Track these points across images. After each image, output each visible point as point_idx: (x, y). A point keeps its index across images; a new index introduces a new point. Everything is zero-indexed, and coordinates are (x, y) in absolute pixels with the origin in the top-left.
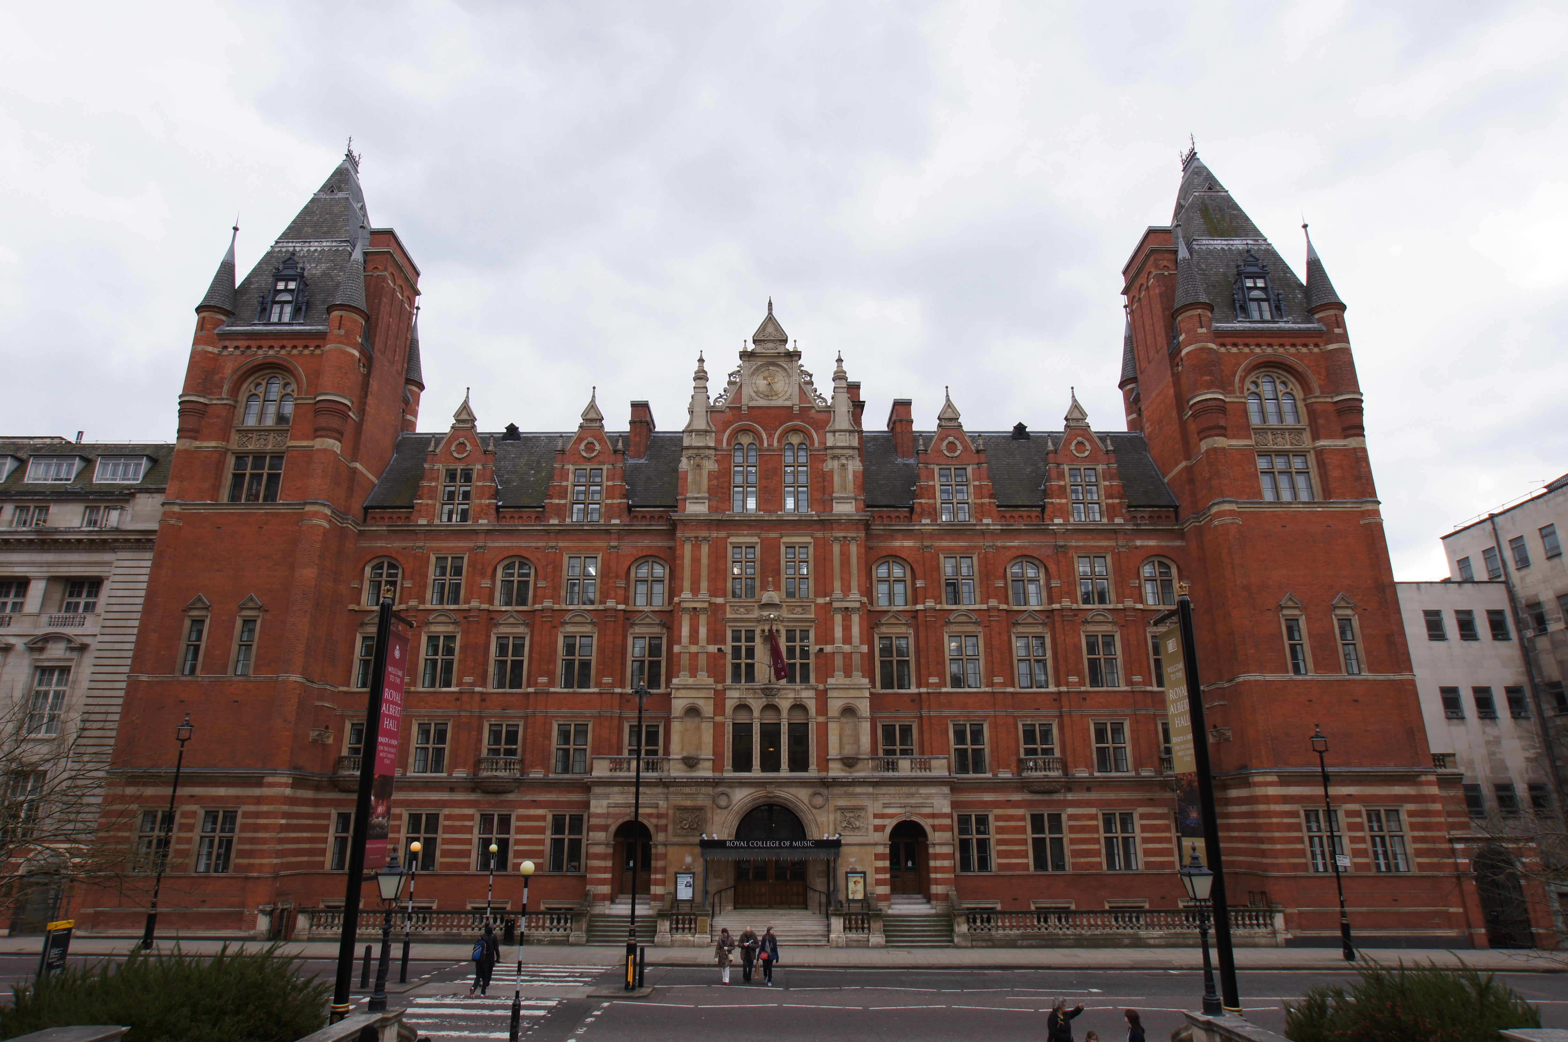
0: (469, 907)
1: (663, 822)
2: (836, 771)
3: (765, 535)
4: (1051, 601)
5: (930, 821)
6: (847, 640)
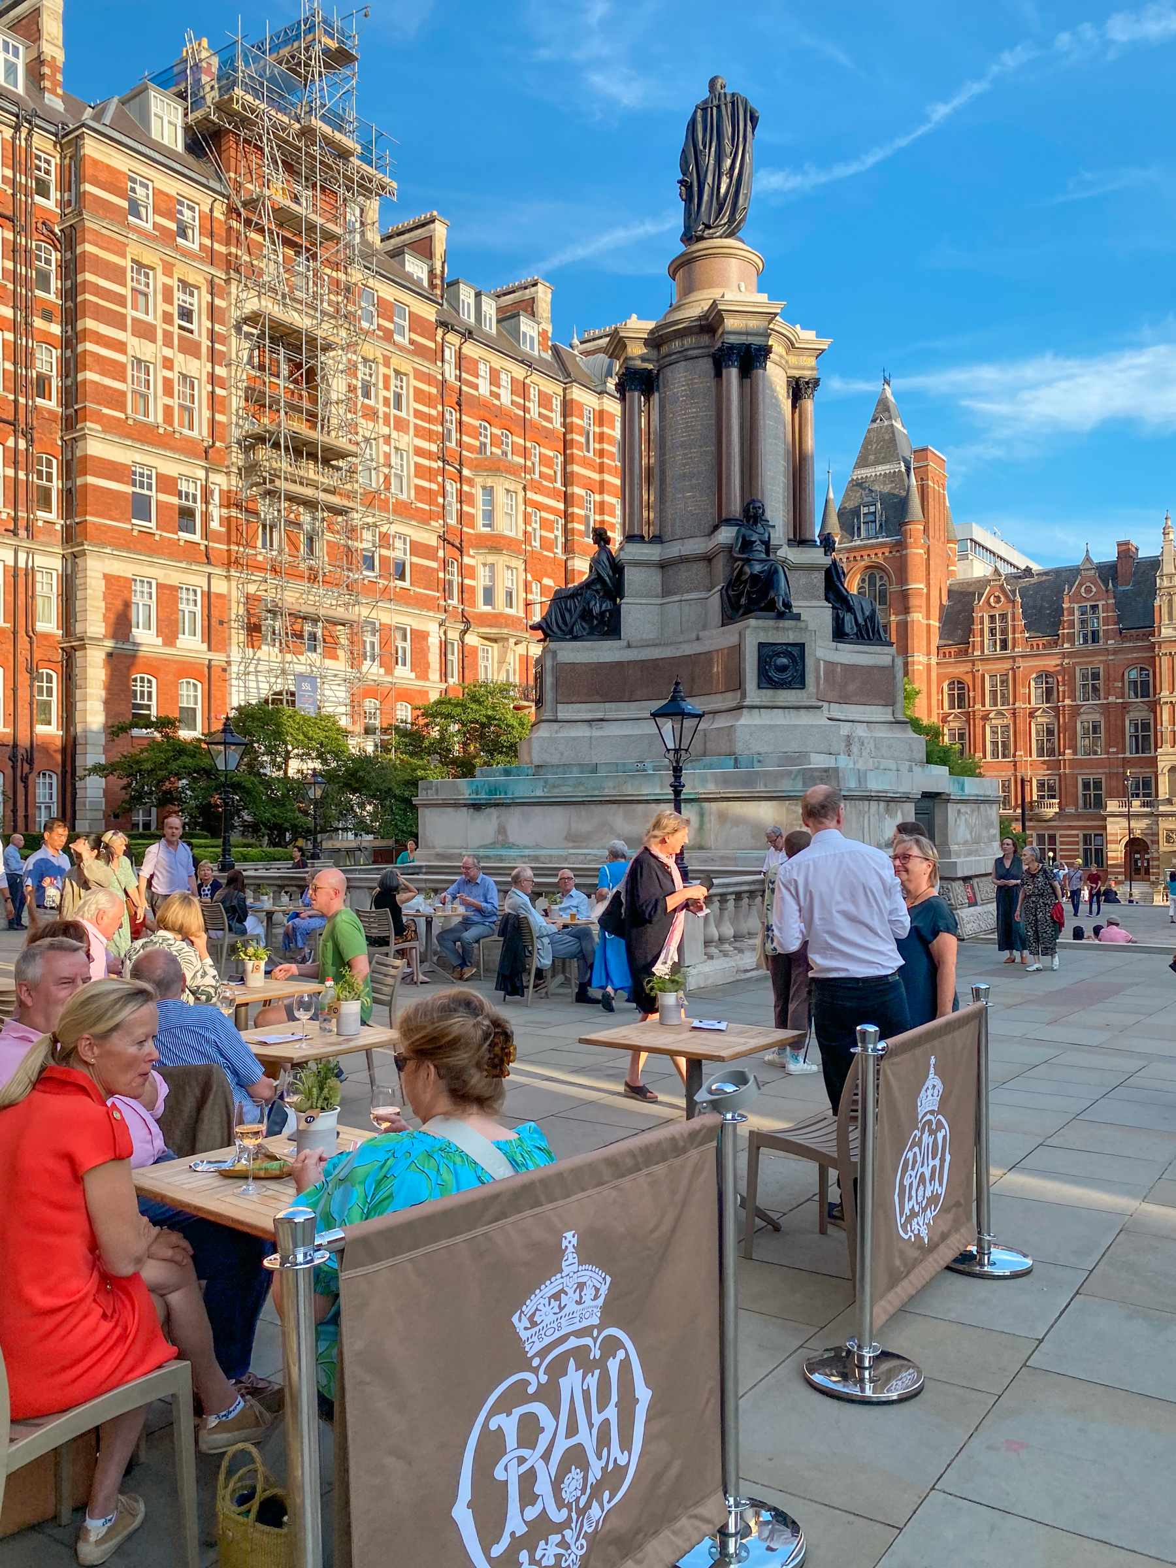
1: (1156, 838)
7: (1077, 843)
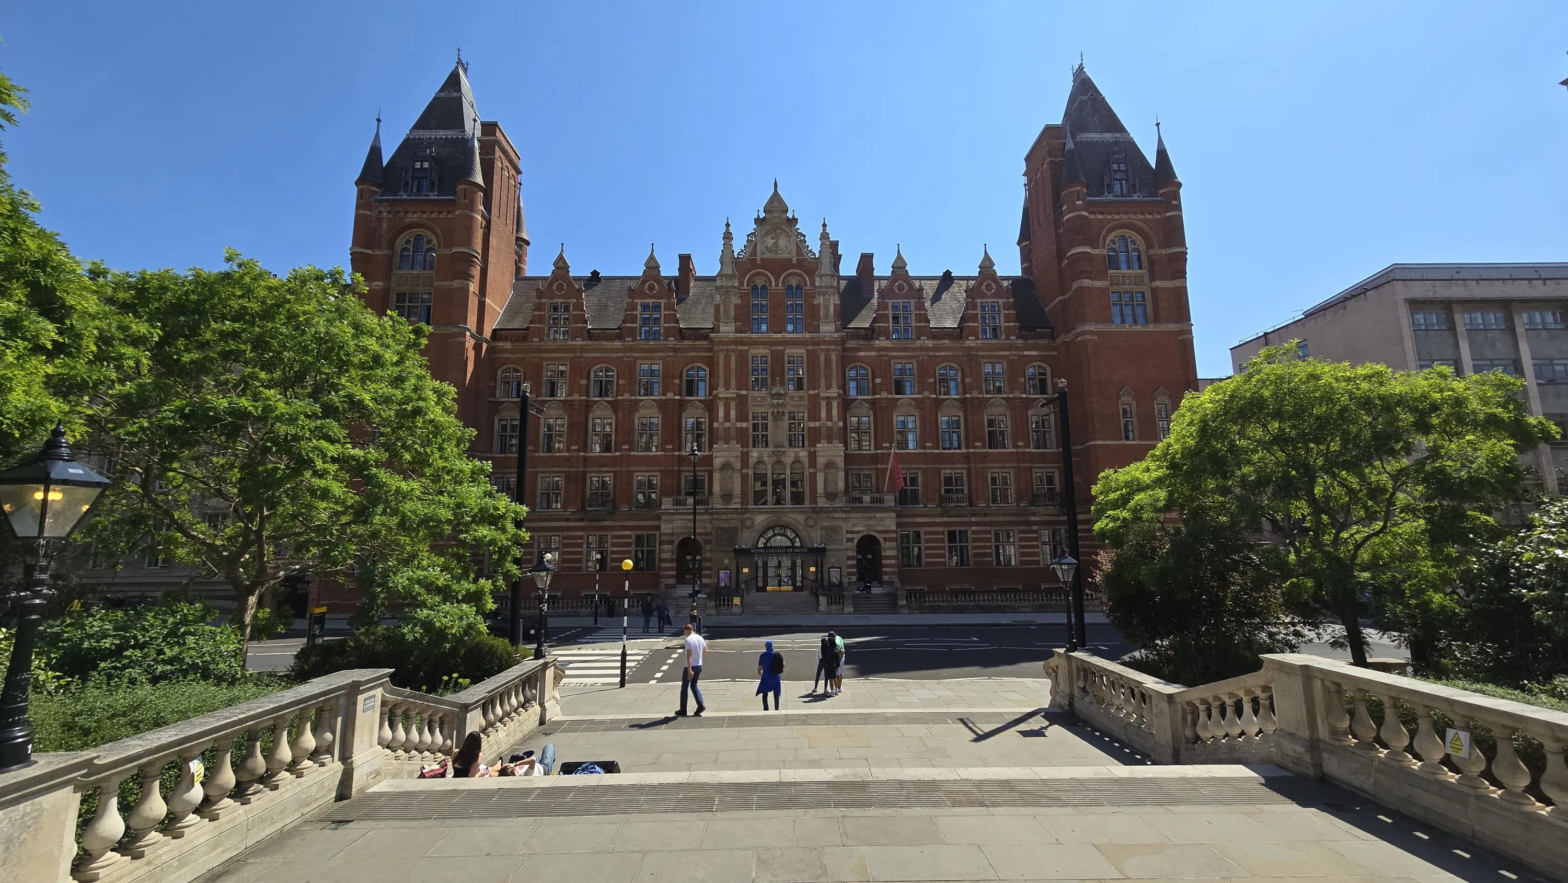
0: (583, 594)
1: (709, 538)
2: (822, 502)
3: (773, 348)
4: (965, 393)
5: (884, 535)
6: (829, 418)
7: (629, 545)
